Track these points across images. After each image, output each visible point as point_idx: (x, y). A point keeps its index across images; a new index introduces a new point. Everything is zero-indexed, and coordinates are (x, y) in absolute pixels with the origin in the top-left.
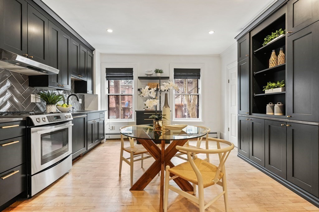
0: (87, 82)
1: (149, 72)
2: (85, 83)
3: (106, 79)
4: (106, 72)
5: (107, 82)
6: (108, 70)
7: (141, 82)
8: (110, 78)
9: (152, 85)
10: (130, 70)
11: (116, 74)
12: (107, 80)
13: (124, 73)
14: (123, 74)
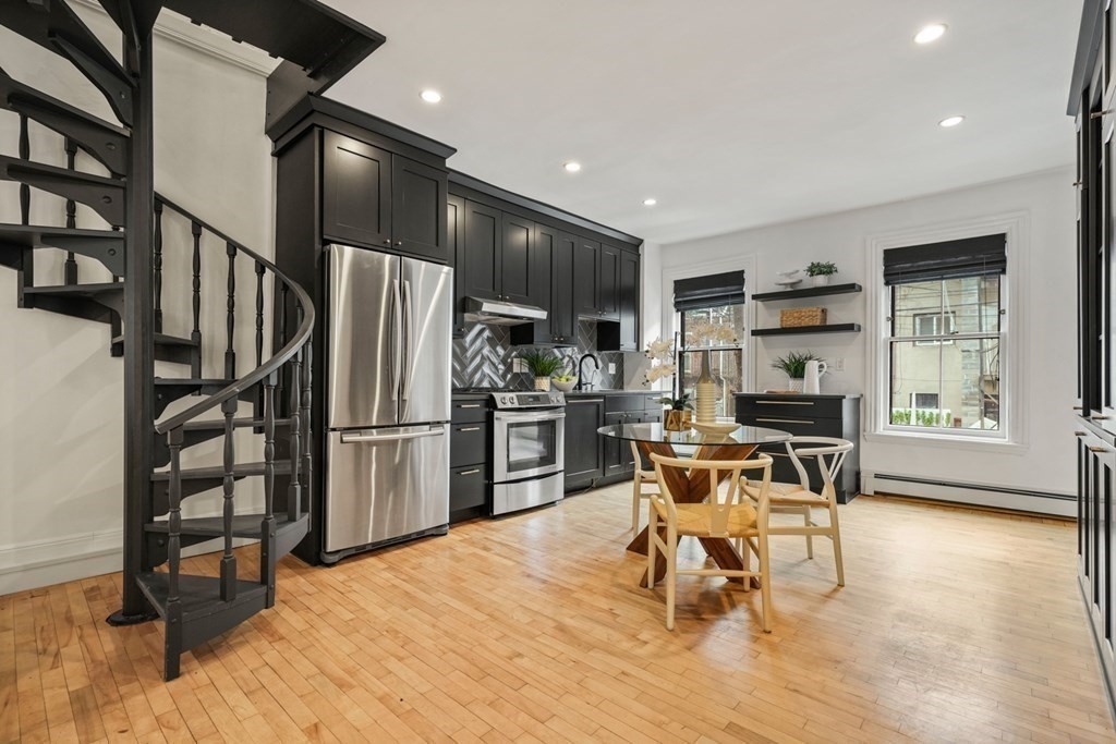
0: (619, 323)
1: (789, 275)
2: (616, 326)
3: (674, 310)
4: (675, 291)
5: (676, 318)
6: (681, 286)
7: (767, 307)
8: (683, 307)
9: (795, 315)
10: (737, 278)
11: (699, 294)
12: (678, 311)
13: (718, 289)
14: (718, 291)
